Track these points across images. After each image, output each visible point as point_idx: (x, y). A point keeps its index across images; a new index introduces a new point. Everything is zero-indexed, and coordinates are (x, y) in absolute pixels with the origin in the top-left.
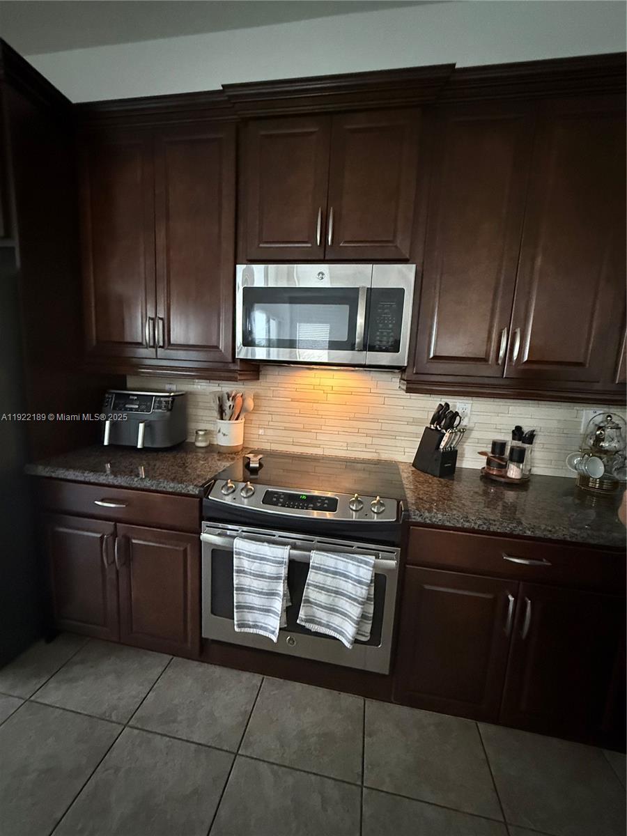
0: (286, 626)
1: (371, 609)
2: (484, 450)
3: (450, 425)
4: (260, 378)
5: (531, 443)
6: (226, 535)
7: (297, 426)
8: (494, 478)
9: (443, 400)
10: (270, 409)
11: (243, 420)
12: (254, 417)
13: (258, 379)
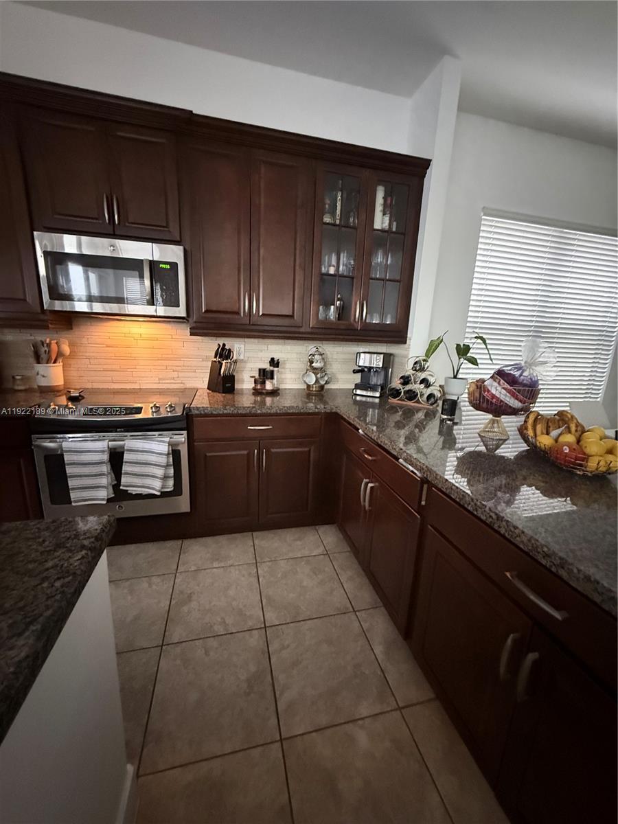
0: (113, 495)
1: (171, 471)
2: (254, 375)
3: (228, 357)
4: (74, 327)
5: (278, 367)
6: (56, 442)
7: (114, 367)
8: (260, 391)
9: (221, 341)
10: (87, 354)
11: (61, 364)
12: (72, 362)
13: (72, 329)
